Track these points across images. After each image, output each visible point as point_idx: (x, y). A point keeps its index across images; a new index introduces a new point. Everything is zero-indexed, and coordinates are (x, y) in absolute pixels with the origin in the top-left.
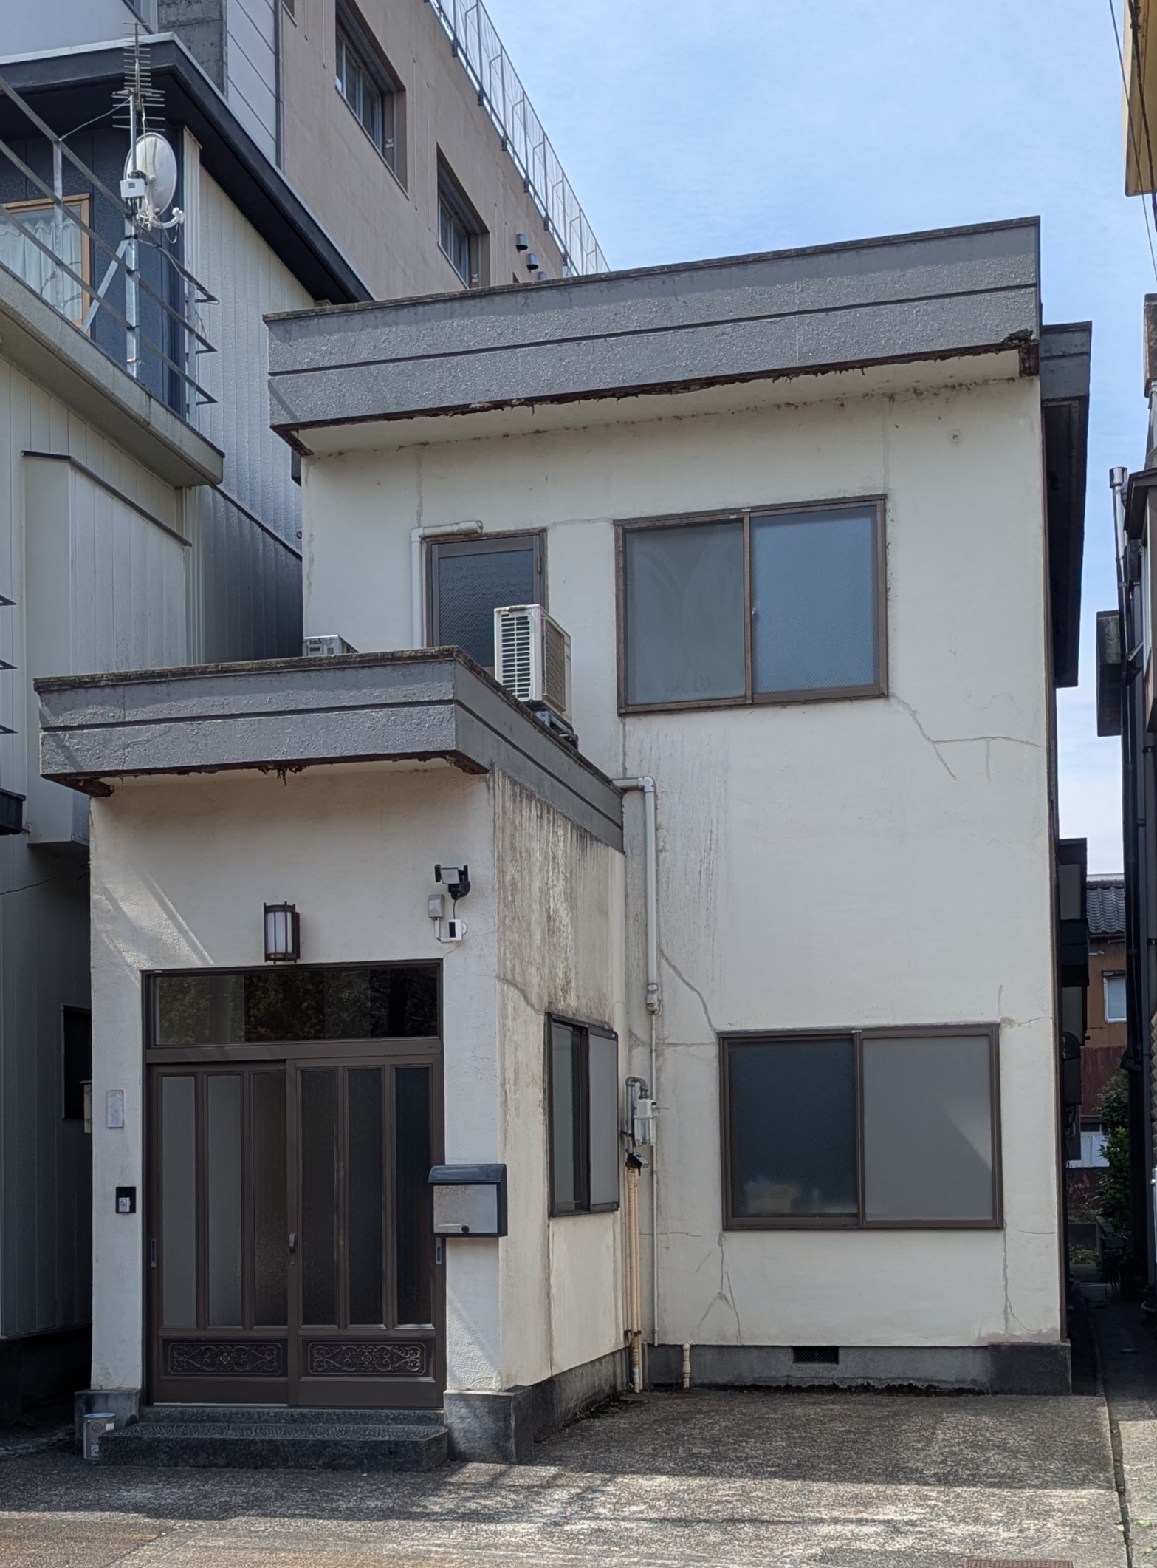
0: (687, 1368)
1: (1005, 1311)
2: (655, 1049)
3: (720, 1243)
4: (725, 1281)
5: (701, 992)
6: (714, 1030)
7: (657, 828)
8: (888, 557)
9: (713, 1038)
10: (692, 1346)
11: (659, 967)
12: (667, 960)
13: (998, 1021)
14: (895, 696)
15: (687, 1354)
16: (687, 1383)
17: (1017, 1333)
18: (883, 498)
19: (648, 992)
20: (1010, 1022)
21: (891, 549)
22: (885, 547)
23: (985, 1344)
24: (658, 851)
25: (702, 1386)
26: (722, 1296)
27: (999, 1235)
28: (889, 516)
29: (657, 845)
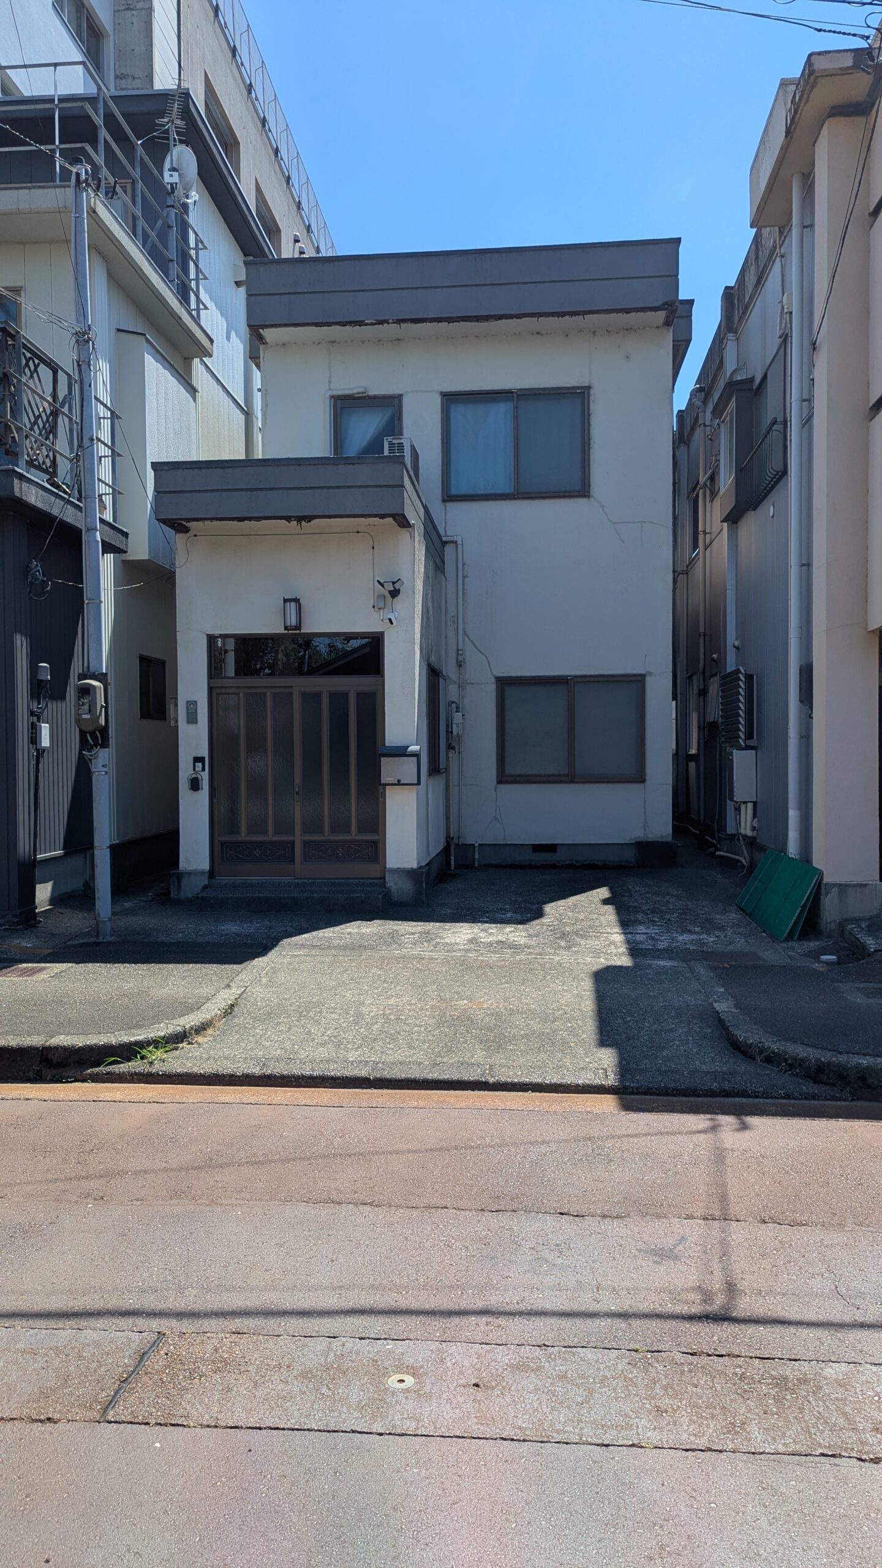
0: (477, 856)
1: (645, 825)
2: (461, 687)
3: (495, 790)
4: (498, 811)
5: (487, 655)
6: (494, 676)
7: (463, 565)
8: (591, 421)
9: (493, 680)
10: (479, 845)
11: (464, 641)
12: (468, 637)
13: (644, 673)
14: (593, 497)
15: (477, 849)
16: (476, 864)
17: (650, 836)
18: (589, 388)
19: (458, 654)
20: (650, 674)
21: (592, 417)
22: (589, 415)
23: (634, 842)
24: (464, 577)
25: (485, 865)
26: (496, 818)
27: (641, 785)
28: (591, 399)
29: (463, 574)
